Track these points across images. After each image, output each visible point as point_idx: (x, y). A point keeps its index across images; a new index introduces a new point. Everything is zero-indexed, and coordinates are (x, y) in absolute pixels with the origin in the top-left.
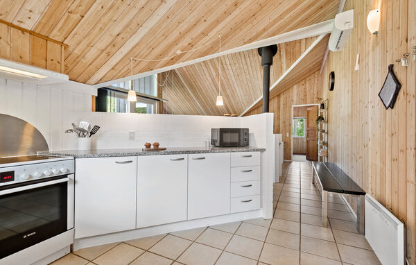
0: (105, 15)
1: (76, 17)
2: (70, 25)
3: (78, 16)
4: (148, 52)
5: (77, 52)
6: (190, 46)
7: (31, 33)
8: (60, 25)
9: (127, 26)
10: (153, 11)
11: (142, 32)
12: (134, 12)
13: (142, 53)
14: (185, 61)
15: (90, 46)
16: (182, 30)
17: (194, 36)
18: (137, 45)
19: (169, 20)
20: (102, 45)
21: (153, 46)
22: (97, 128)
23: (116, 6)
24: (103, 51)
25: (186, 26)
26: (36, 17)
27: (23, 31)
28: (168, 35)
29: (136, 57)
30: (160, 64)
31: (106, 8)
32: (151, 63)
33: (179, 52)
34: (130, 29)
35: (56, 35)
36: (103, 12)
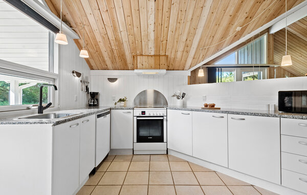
0: (175, 34)
1: (165, 42)
2: (164, 46)
3: (165, 41)
4: (211, 40)
5: (173, 56)
6: (248, 18)
7: (154, 55)
8: (161, 48)
9: (189, 33)
10: (199, 17)
11: (200, 31)
12: (188, 24)
13: (207, 42)
14: (251, 31)
15: (176, 52)
16: (231, 13)
17: (247, 10)
18: (200, 40)
19: (215, 14)
20: (181, 48)
21: (213, 35)
22: (184, 94)
23: (178, 27)
24: (183, 51)
25: (233, 8)
26: (153, 49)
27: (152, 56)
28: (220, 23)
29: (204, 47)
30: (226, 42)
31: (174, 31)
32: (218, 45)
33: (239, 29)
34: (192, 33)
35: (162, 53)
36: (174, 33)
